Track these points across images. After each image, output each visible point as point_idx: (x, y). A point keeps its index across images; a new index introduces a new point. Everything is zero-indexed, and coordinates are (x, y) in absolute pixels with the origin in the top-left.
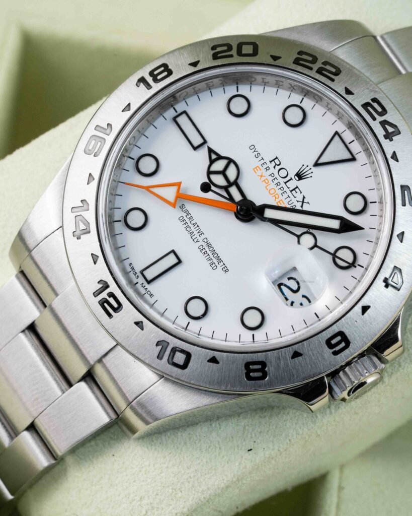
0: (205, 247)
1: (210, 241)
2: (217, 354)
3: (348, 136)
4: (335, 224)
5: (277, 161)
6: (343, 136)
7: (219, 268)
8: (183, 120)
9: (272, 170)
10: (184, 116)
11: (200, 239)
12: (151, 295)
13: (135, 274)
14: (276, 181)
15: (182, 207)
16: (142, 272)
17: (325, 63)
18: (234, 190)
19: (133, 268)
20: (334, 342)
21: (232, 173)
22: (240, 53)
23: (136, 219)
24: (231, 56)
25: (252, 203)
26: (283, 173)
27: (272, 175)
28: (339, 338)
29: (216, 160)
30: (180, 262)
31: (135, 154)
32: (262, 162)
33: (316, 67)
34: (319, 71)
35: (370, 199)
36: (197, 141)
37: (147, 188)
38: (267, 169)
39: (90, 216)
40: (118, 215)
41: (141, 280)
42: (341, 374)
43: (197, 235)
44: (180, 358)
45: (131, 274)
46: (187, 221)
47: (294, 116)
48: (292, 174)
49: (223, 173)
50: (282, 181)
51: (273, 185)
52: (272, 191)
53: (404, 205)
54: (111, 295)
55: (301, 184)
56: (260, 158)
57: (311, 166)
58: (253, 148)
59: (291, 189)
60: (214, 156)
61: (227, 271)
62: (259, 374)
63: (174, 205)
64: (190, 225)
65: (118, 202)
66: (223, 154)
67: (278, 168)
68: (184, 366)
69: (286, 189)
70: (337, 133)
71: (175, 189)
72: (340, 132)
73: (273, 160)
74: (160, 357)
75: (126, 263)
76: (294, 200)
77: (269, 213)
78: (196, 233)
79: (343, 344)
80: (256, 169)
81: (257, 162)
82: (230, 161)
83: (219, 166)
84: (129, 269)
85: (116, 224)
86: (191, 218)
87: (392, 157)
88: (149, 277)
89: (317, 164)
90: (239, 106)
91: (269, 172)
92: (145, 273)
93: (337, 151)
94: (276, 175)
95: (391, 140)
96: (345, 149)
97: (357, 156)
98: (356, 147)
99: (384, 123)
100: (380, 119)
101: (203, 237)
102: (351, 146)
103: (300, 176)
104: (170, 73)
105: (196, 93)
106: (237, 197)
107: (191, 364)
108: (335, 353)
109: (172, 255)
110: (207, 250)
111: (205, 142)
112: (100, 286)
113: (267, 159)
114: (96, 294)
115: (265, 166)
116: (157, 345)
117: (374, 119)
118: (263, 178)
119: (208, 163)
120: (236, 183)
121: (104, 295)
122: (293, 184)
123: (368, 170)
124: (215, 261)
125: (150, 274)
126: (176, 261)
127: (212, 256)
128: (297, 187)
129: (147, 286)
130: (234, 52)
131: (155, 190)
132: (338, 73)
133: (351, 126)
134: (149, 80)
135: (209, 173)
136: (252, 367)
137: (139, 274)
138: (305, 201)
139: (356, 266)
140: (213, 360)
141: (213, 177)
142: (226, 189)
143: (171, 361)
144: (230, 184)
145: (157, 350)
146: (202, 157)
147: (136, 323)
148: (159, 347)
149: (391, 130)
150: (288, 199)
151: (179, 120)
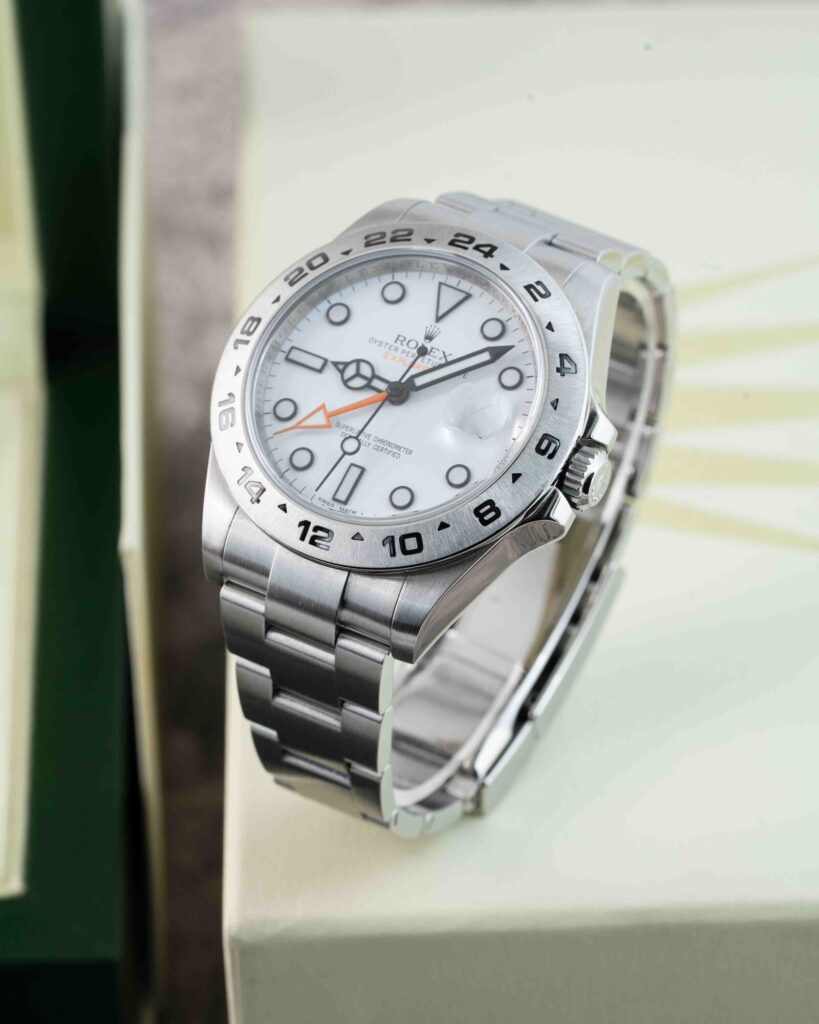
0: (378, 445)
1: (381, 437)
2: (443, 518)
3: (453, 281)
4: (486, 357)
5: (401, 338)
6: (448, 283)
7: (403, 454)
8: (295, 355)
9: (401, 349)
10: (294, 351)
12: (354, 513)
13: (328, 504)
14: (410, 354)
15: (338, 424)
16: (334, 499)
17: (395, 232)
18: (376, 383)
19: (324, 501)
20: (543, 447)
21: (366, 370)
22: (312, 268)
23: (302, 459)
24: (306, 274)
25: (398, 383)
26: (412, 344)
27: (404, 351)
28: (546, 441)
29: (345, 368)
30: (363, 470)
31: (269, 407)
32: (388, 346)
33: (387, 239)
34: (393, 240)
35: (504, 319)
36: (318, 364)
37: (297, 426)
38: (396, 349)
39: (258, 476)
40: (284, 465)
41: (337, 506)
42: (567, 474)
43: (366, 440)
44: (411, 544)
45: (326, 507)
46: (350, 434)
47: (394, 293)
49: (358, 374)
50: (415, 351)
51: (409, 359)
53: (536, 300)
54: (317, 529)
55: (435, 343)
56: (384, 345)
57: (434, 324)
58: (372, 340)
59: (427, 354)
60: (341, 367)
61: (411, 452)
62: (492, 514)
63: (328, 426)
65: (277, 455)
66: (348, 360)
67: (405, 343)
68: (420, 549)
70: (440, 284)
71: (321, 414)
72: (443, 281)
73: (397, 339)
74: (393, 554)
75: (316, 499)
76: (436, 360)
77: (419, 382)
78: (363, 438)
79: (553, 445)
80: (386, 356)
81: (383, 350)
82: (358, 362)
83: (350, 371)
84: (321, 504)
85: (286, 474)
86: (351, 430)
87: (501, 269)
88: (343, 498)
89: (439, 319)
90: (338, 314)
91: (399, 351)
92: (338, 497)
93: (449, 298)
94: (408, 350)
95: (492, 256)
96: (457, 292)
97: (470, 292)
99: (477, 248)
100: (471, 246)
101: (371, 438)
102: (460, 287)
103: (429, 338)
104: (259, 320)
105: (294, 326)
106: (382, 386)
107: (425, 543)
108: (551, 457)
109: (353, 468)
110: (382, 446)
111: (326, 361)
112: (303, 527)
113: (391, 341)
114: (303, 538)
115: (393, 348)
116: (384, 545)
117: (467, 249)
118: (397, 359)
119: (339, 375)
120: (375, 376)
121: (310, 533)
123: (487, 297)
124: (395, 451)
125: (342, 496)
126: (358, 471)
127: (389, 449)
128: (432, 348)
129: (346, 507)
130: (307, 270)
131: (305, 424)
132: (410, 231)
133: (450, 273)
134: (245, 337)
135: (345, 382)
136: (482, 511)
137: (332, 502)
138: (447, 354)
139: (525, 379)
140: (443, 526)
141: (351, 384)
142: (368, 386)
143: (405, 552)
144: (370, 380)
145: (387, 549)
146: (331, 374)
147: (353, 538)
148: (388, 545)
149: (487, 249)
150: (430, 362)
151: (291, 357)
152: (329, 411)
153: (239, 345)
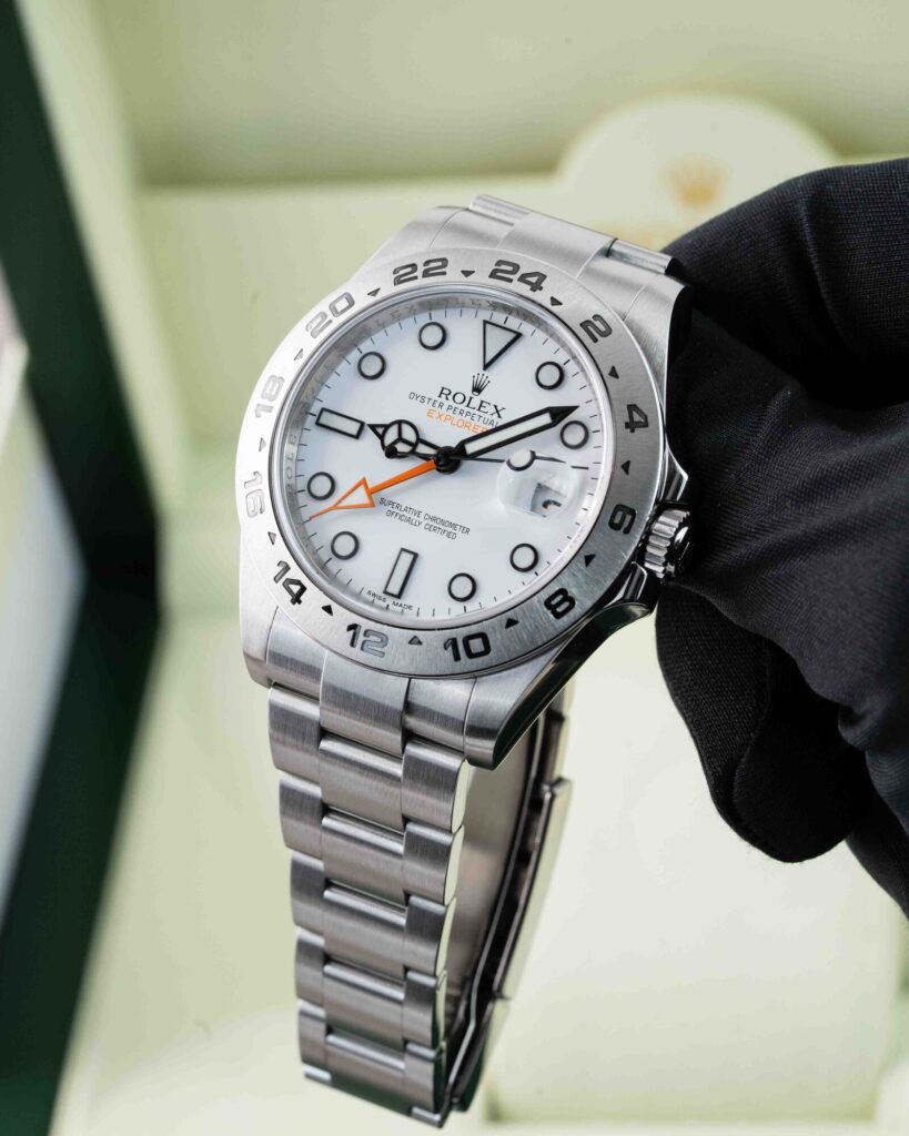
0: (431, 523)
1: (432, 514)
2: (510, 614)
3: (499, 317)
4: (546, 420)
5: (446, 392)
6: (493, 321)
7: (458, 533)
8: (326, 419)
9: (446, 404)
10: (325, 413)
11: (421, 519)
12: (410, 607)
13: (380, 598)
14: (458, 411)
15: (382, 501)
16: (385, 592)
17: (427, 263)
18: (422, 449)
19: (374, 595)
20: (617, 521)
21: (409, 434)
22: (336, 313)
23: (345, 545)
24: (330, 321)
25: (448, 449)
26: (459, 398)
27: (449, 408)
28: (620, 514)
29: (385, 432)
30: (416, 556)
31: (302, 484)
32: (431, 402)
33: (419, 273)
34: (426, 274)
35: (561, 363)
36: (353, 428)
37: (335, 507)
38: (441, 405)
39: (295, 572)
40: (325, 554)
41: (390, 600)
42: (649, 549)
43: (416, 517)
44: (476, 645)
45: (377, 601)
46: (397, 511)
47: (432, 336)
48: (469, 393)
49: (400, 439)
50: (463, 406)
51: (457, 417)
52: (460, 424)
53: (595, 341)
54: (367, 633)
55: (484, 395)
56: (427, 400)
57: (482, 372)
58: (413, 395)
59: (477, 408)
60: (380, 430)
61: (468, 531)
62: (566, 605)
63: (372, 505)
64: (402, 513)
65: (317, 543)
66: (388, 422)
67: (450, 397)
68: (487, 650)
69: (472, 411)
70: (485, 322)
71: (362, 489)
72: (488, 319)
73: (441, 393)
74: (457, 657)
75: (364, 593)
76: (488, 416)
77: (471, 448)
78: (412, 517)
80: (430, 414)
81: (427, 407)
82: (399, 423)
83: (391, 436)
84: (371, 598)
85: (328, 564)
86: (398, 506)
87: (553, 304)
88: (396, 591)
89: (486, 366)
90: (372, 366)
91: (445, 407)
92: (389, 590)
93: (498, 340)
94: (454, 405)
95: (541, 289)
96: (503, 331)
97: (520, 331)
98: (514, 323)
99: (523, 279)
100: (515, 277)
101: (422, 515)
102: (508, 325)
103: (477, 389)
104: (281, 380)
105: (322, 383)
106: (430, 452)
107: (492, 643)
108: (627, 531)
109: (404, 554)
110: (435, 524)
111: (362, 424)
113: (435, 396)
114: (352, 644)
115: (437, 404)
116: (446, 648)
117: (510, 281)
118: (443, 417)
119: (379, 441)
120: (420, 441)
121: (361, 638)
122: (476, 402)
123: (541, 335)
124: (450, 529)
125: (394, 588)
126: (410, 557)
127: (443, 528)
128: (482, 402)
129: (400, 601)
130: (330, 316)
131: (344, 503)
132: (444, 262)
133: (495, 306)
134: (266, 402)
135: (387, 449)
136: (554, 602)
137: (384, 596)
138: (499, 408)
139: (591, 435)
140: (511, 623)
142: (413, 453)
143: (470, 655)
144: (414, 446)
145: (449, 653)
146: (369, 440)
147: (410, 642)
148: (450, 648)
149: (534, 280)
150: (482, 419)
151: (322, 421)
152: (370, 486)
153: (262, 413)
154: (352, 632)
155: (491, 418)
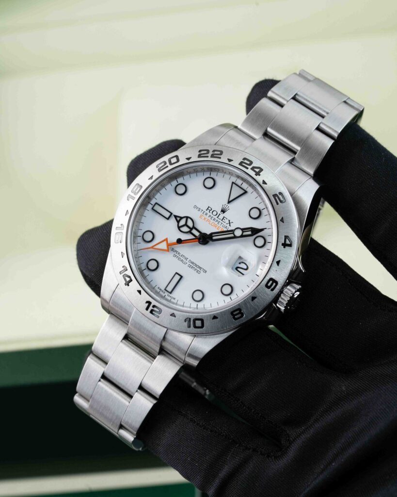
0: (191, 264)
1: (192, 261)
3: (239, 182)
5: (210, 209)
6: (237, 183)
7: (202, 272)
8: (157, 208)
9: (209, 214)
10: (156, 205)
11: (187, 262)
12: (174, 299)
13: (162, 291)
14: (213, 219)
15: (173, 249)
17: (214, 151)
18: (194, 231)
19: (160, 289)
20: (269, 284)
21: (190, 223)
22: (171, 164)
23: (153, 265)
24: (167, 167)
25: (205, 234)
26: (215, 213)
27: (210, 216)
28: (271, 282)
29: (180, 220)
30: (181, 277)
31: (140, 233)
32: (203, 212)
33: (209, 155)
34: (212, 156)
35: (261, 208)
36: (167, 215)
37: (152, 247)
38: (206, 214)
39: (129, 273)
40: (144, 266)
41: (166, 293)
42: (280, 299)
44: (198, 323)
45: (161, 293)
46: (178, 255)
47: (209, 183)
48: (219, 212)
49: (186, 225)
50: (216, 217)
51: (212, 221)
52: (213, 224)
53: (277, 204)
54: (154, 306)
55: (225, 215)
56: (201, 210)
57: (227, 204)
58: (195, 207)
59: (222, 219)
60: (178, 219)
61: (206, 272)
62: (240, 315)
63: (168, 250)
64: (180, 257)
65: (141, 260)
66: (182, 216)
67: (211, 212)
68: (202, 326)
69: (219, 220)
70: (233, 183)
71: (165, 243)
72: (234, 181)
73: (208, 209)
74: (189, 326)
75: (156, 288)
76: (225, 224)
77: (215, 237)
78: (184, 259)
79: (274, 284)
80: (201, 217)
81: (200, 213)
82: (187, 218)
83: (182, 222)
84: (158, 290)
85: (144, 271)
86: (179, 253)
87: (263, 184)
89: (229, 202)
90: (181, 190)
91: (208, 215)
92: (167, 289)
93: (236, 192)
94: (212, 216)
95: (259, 175)
96: (240, 189)
97: (247, 190)
98: (245, 186)
99: (253, 169)
100: (250, 167)
101: (188, 260)
102: (242, 186)
103: (223, 211)
104: (141, 187)
105: (158, 191)
106: (197, 234)
107: (205, 324)
108: (272, 290)
109: (177, 275)
110: (193, 266)
111: (171, 214)
113: (205, 209)
114: (147, 309)
116: (185, 321)
117: (247, 168)
118: (206, 220)
119: (177, 223)
120: (194, 227)
121: (151, 308)
122: (221, 217)
123: (255, 195)
124: (198, 269)
125: (170, 289)
126: (179, 277)
127: (196, 268)
128: (224, 217)
129: (171, 295)
130: (168, 164)
131: (156, 247)
132: (221, 153)
133: (238, 177)
134: (133, 195)
135: (179, 228)
136: (235, 313)
137: (164, 291)
139: (267, 243)
140: (215, 318)
141: (182, 229)
142: (190, 232)
143: (195, 327)
144: (191, 229)
145: (186, 324)
146: (173, 222)
147: (171, 315)
148: (187, 322)
149: (257, 170)
150: (222, 225)
151: (155, 208)
152: (169, 242)
153: (130, 199)
154: (147, 304)
155: (226, 225)
